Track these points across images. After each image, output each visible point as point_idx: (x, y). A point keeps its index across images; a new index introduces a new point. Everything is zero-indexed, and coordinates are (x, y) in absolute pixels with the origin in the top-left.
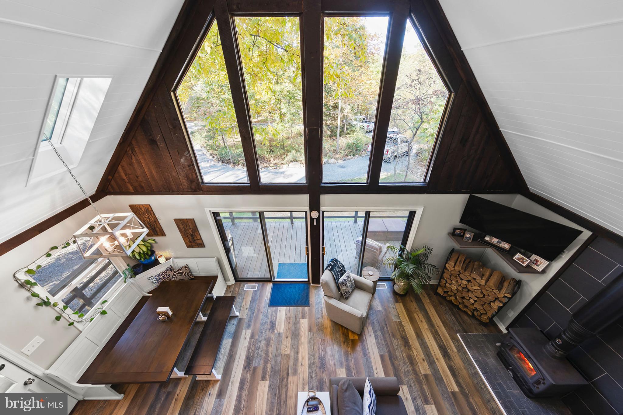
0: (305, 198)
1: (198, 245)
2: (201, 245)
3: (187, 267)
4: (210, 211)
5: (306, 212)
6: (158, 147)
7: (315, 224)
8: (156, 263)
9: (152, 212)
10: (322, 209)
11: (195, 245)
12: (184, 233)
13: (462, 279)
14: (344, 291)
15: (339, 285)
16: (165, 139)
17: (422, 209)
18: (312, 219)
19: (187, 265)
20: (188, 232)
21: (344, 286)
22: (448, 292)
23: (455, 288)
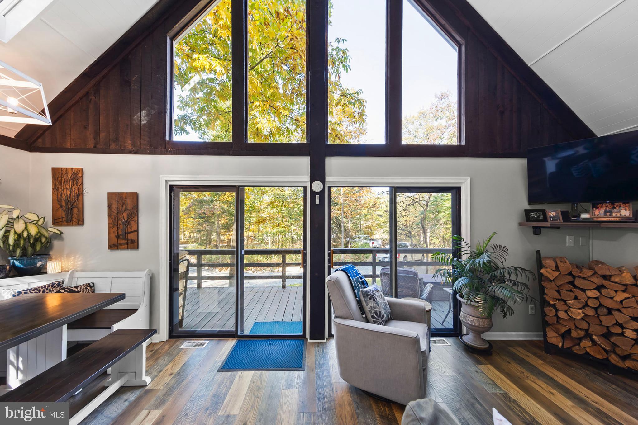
0: (304, 162)
1: (127, 244)
2: (133, 244)
3: (91, 287)
4: (167, 181)
5: (305, 187)
6: (130, 89)
7: (318, 202)
8: (40, 271)
9: (80, 180)
10: (328, 179)
11: (123, 244)
12: (115, 219)
13: (584, 291)
14: (373, 311)
15: (362, 298)
16: (142, 81)
17: (469, 181)
18: (313, 193)
19: (93, 283)
20: (121, 217)
21: (370, 299)
22: (569, 331)
23: (579, 313)
